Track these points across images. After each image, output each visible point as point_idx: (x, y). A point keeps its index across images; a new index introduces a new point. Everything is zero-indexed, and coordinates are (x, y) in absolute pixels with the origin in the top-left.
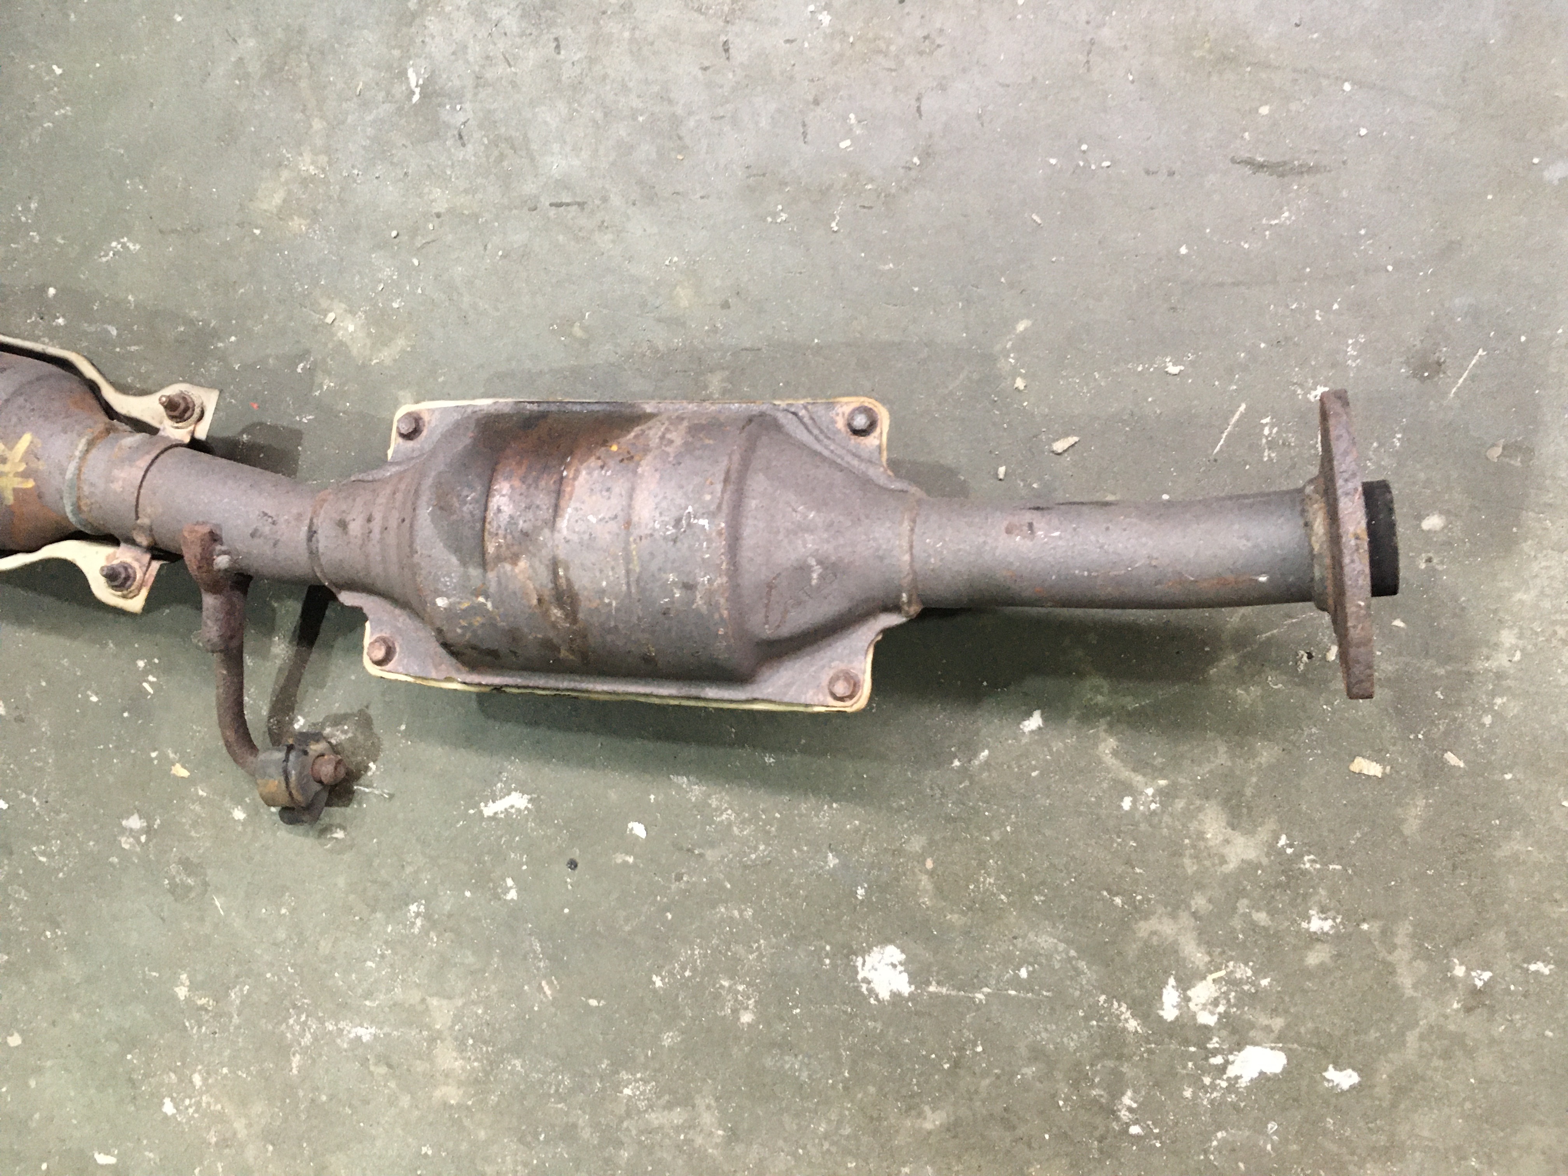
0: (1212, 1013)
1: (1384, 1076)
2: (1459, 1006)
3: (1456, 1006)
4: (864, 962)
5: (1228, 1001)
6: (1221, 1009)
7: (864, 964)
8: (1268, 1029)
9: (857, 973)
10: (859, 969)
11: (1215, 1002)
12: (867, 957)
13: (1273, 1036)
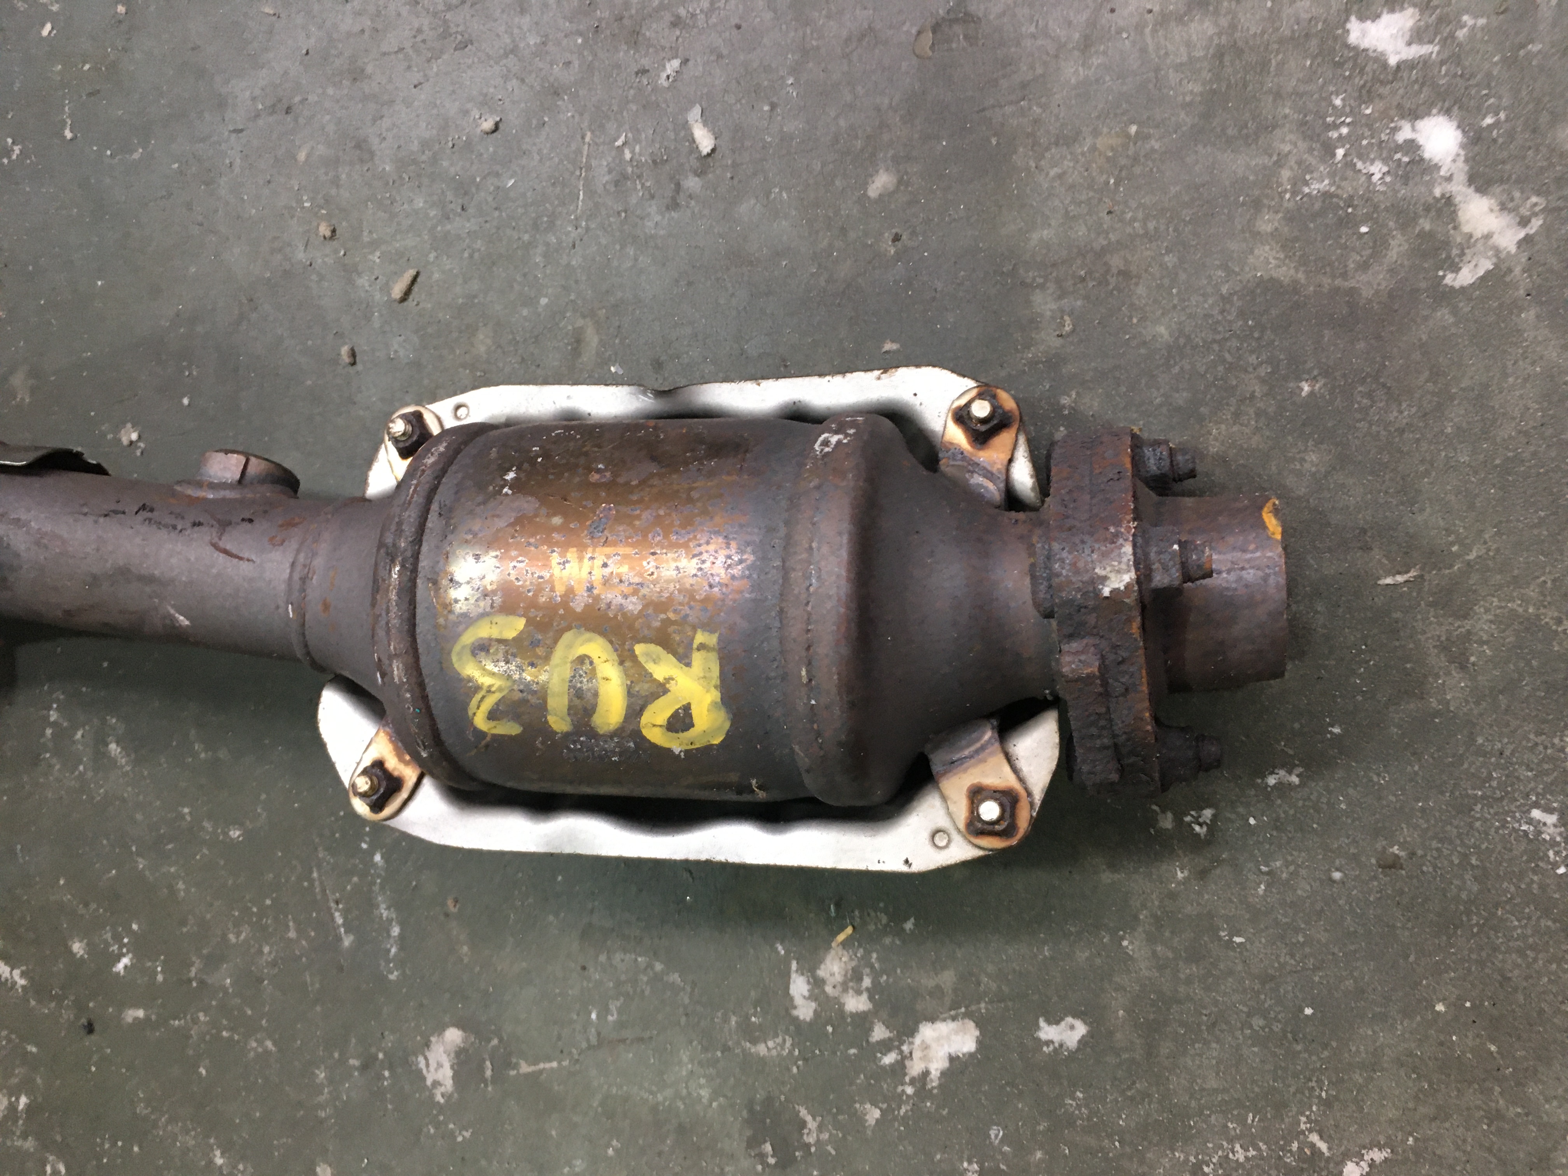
0: (859, 992)
1: (1121, 1012)
2: (1186, 873)
3: (1180, 875)
4: (426, 1059)
5: (872, 967)
6: (867, 982)
7: (428, 1065)
8: (937, 992)
9: (424, 1079)
10: (425, 1071)
11: (856, 976)
12: (427, 1054)
13: (948, 1001)
